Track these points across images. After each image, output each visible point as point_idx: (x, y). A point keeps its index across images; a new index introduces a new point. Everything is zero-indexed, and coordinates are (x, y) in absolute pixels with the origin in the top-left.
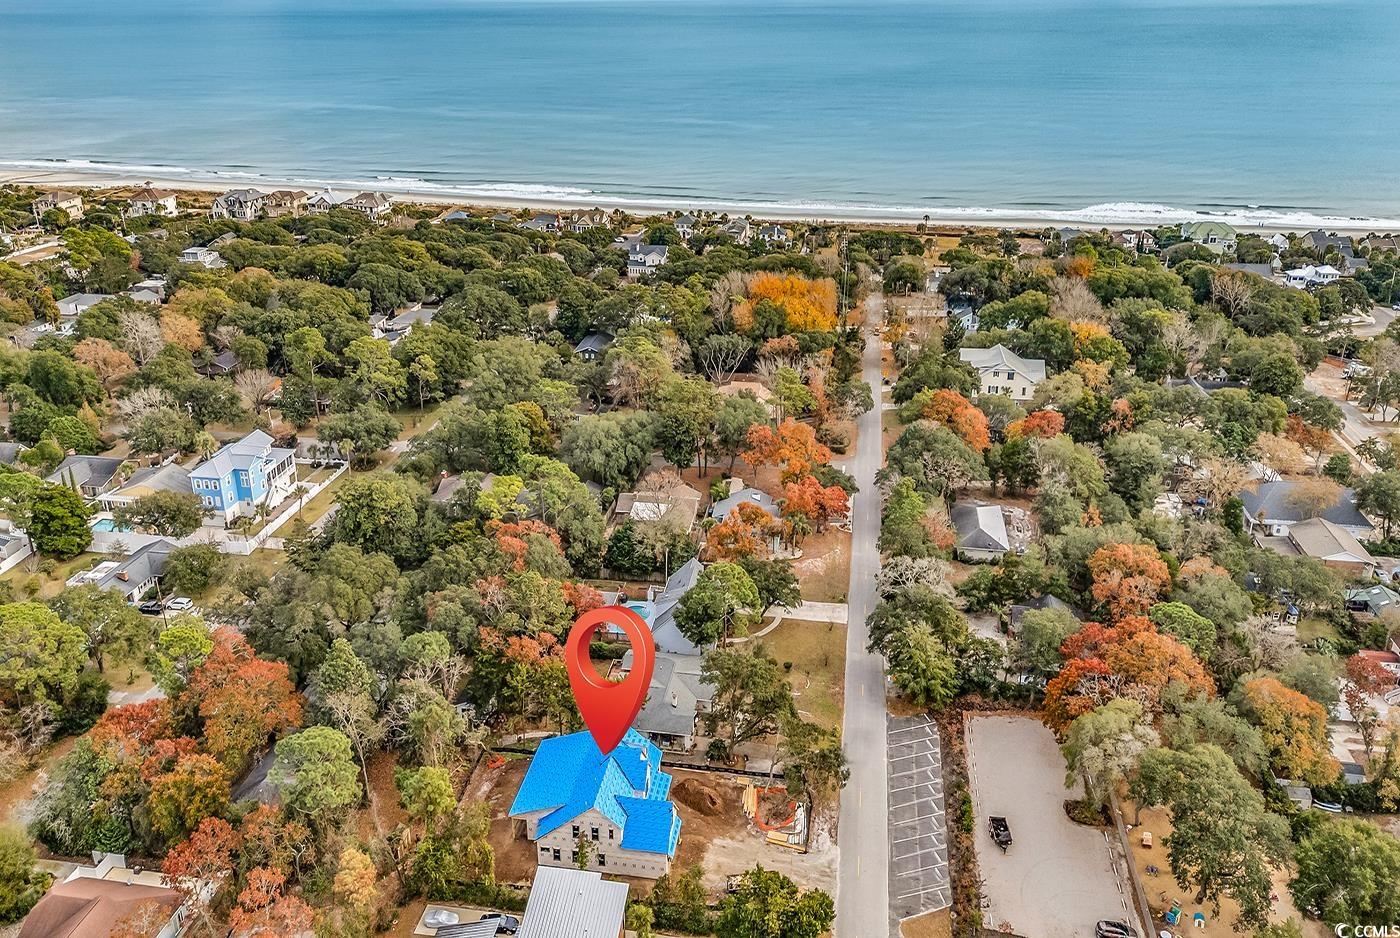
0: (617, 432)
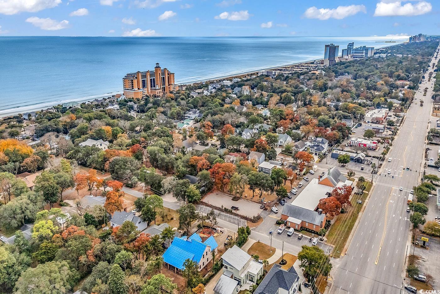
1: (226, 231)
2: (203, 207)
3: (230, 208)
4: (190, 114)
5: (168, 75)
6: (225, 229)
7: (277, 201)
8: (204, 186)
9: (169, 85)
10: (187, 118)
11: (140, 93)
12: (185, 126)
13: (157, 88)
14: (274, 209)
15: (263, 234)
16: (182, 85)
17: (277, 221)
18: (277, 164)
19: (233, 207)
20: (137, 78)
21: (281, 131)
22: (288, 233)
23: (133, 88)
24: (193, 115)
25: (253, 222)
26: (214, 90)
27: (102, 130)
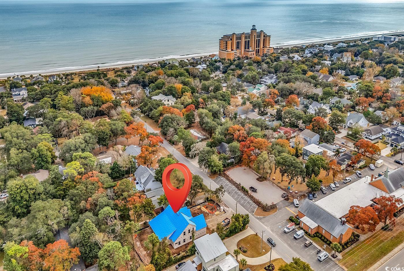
0: (83, 142)
1: (230, 212)
2: (223, 180)
3: (247, 188)
4: (266, 79)
5: (264, 37)
6: (230, 209)
7: (306, 193)
8: (233, 158)
9: (263, 48)
10: (263, 82)
11: (233, 54)
12: (255, 91)
13: (251, 50)
14: (296, 201)
15: (266, 227)
16: (277, 48)
17: (291, 217)
18: (330, 149)
19: (252, 188)
20: (231, 39)
21: (359, 109)
22: (295, 235)
23: (227, 49)
24: (269, 80)
25: (264, 210)
26: (309, 55)
27: (173, 87)
